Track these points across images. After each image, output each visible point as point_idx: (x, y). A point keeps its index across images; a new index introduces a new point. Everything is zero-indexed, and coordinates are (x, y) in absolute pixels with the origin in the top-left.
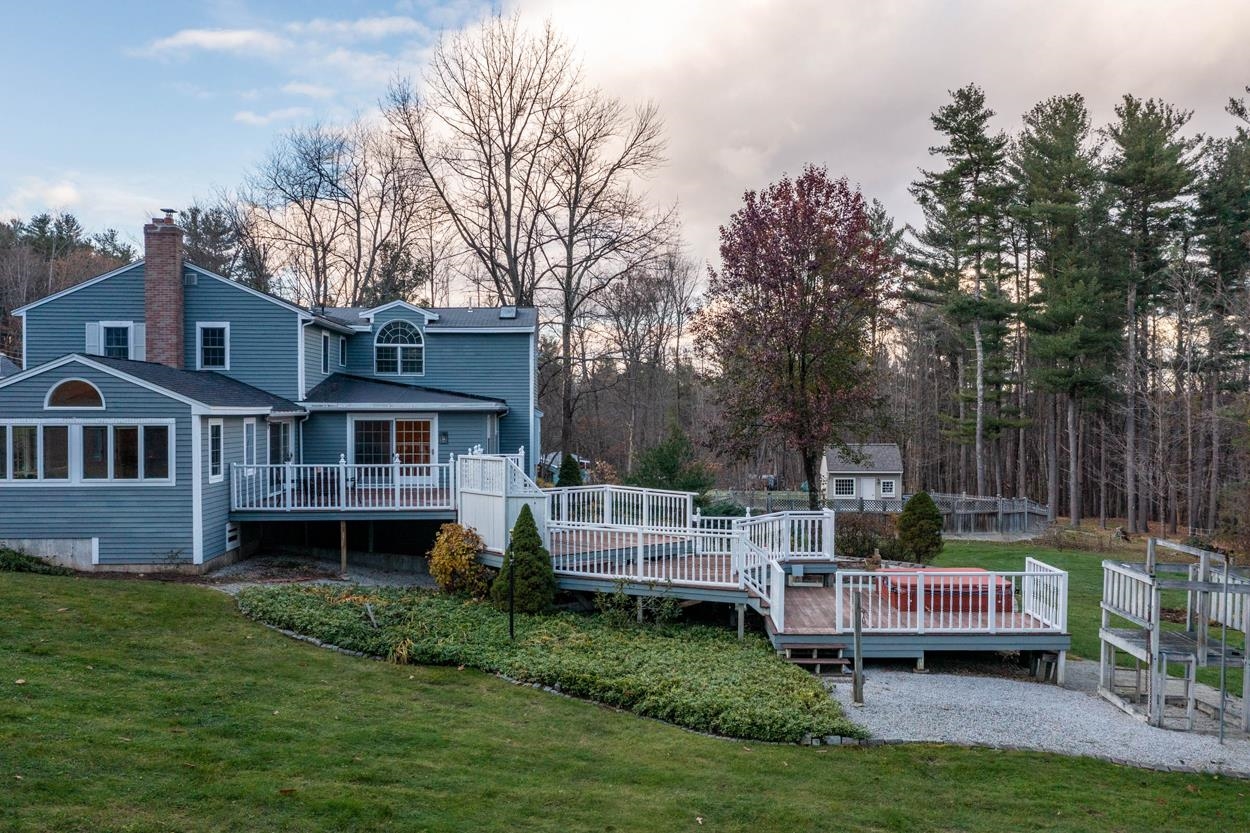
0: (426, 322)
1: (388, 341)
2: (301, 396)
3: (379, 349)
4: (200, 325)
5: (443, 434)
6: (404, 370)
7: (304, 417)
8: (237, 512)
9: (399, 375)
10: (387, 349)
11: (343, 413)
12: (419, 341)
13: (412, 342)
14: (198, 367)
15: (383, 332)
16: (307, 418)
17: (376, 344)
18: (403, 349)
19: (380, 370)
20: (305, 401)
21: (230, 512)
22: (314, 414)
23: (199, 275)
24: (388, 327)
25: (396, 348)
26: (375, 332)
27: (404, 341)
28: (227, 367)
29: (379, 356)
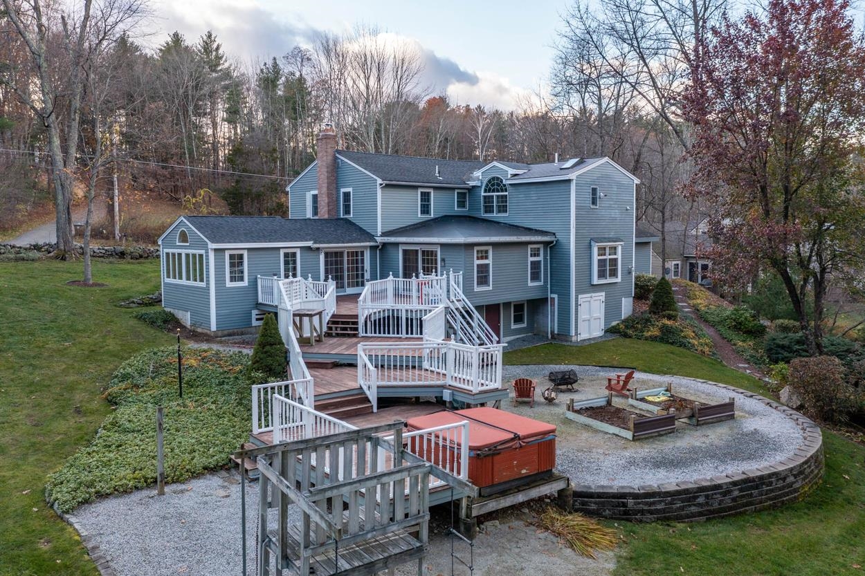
0: (509, 176)
1: (489, 192)
2: (379, 234)
3: (485, 197)
4: (343, 190)
5: (443, 260)
6: (499, 211)
7: (379, 246)
8: (261, 304)
9: (495, 215)
10: (489, 196)
11: (397, 244)
12: (506, 191)
13: (502, 191)
14: (342, 217)
15: (487, 185)
16: (380, 247)
17: (483, 194)
18: (498, 196)
19: (486, 212)
20: (381, 236)
21: (257, 304)
22: (384, 245)
23: (342, 160)
24: (489, 181)
25: (493, 196)
26: (482, 185)
27: (498, 191)
28: (352, 216)
29: (485, 202)
